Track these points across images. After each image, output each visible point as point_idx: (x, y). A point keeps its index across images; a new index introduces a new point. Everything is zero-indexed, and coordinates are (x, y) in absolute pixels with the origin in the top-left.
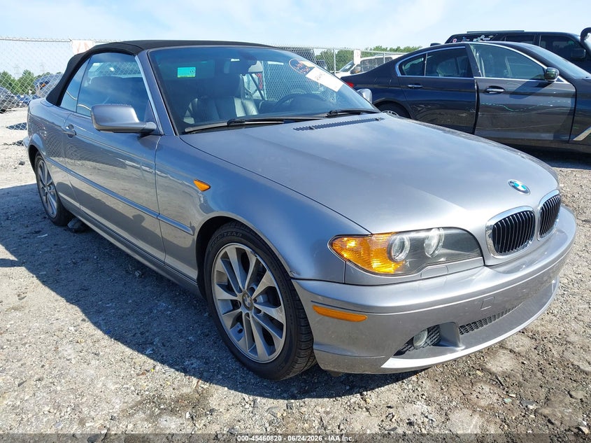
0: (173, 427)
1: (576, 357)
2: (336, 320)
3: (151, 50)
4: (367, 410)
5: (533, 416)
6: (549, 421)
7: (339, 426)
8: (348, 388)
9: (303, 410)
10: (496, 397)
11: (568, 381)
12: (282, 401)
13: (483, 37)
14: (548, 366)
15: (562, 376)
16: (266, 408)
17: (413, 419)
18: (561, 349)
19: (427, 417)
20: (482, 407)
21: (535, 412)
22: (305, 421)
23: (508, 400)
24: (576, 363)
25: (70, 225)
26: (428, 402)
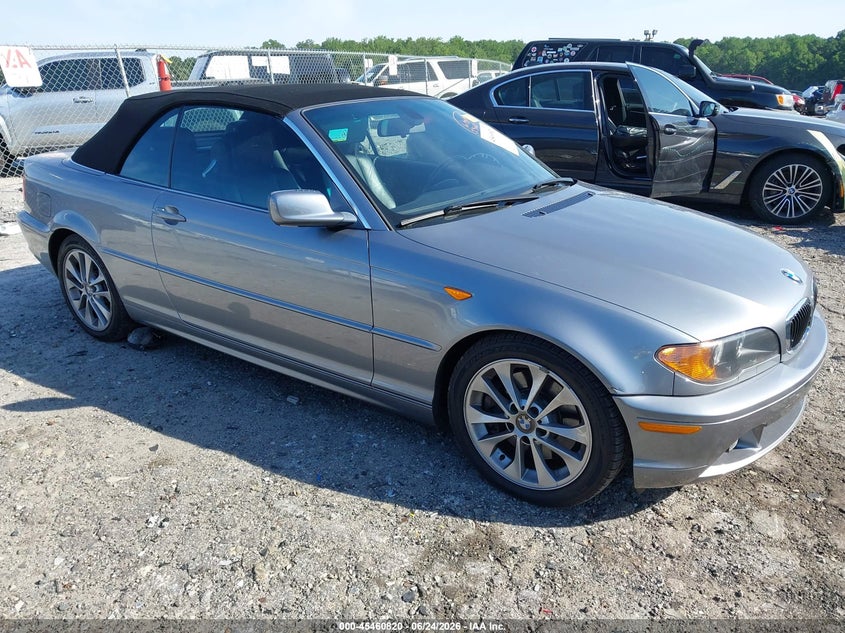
0: (485, 572)
1: (832, 445)
2: (661, 434)
3: (305, 110)
4: (670, 524)
5: (823, 508)
6: (841, 510)
7: (654, 545)
8: (636, 505)
9: (607, 534)
10: (782, 495)
11: (836, 470)
12: (578, 528)
13: (570, 46)
14: (812, 458)
15: (829, 466)
16: (569, 537)
17: (720, 528)
18: (814, 438)
19: (731, 523)
20: (776, 507)
21: (824, 503)
22: (617, 545)
23: (795, 496)
24: (835, 451)
25: (131, 339)
26: (722, 508)
